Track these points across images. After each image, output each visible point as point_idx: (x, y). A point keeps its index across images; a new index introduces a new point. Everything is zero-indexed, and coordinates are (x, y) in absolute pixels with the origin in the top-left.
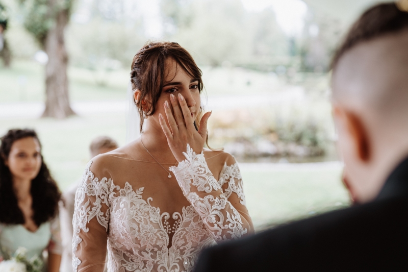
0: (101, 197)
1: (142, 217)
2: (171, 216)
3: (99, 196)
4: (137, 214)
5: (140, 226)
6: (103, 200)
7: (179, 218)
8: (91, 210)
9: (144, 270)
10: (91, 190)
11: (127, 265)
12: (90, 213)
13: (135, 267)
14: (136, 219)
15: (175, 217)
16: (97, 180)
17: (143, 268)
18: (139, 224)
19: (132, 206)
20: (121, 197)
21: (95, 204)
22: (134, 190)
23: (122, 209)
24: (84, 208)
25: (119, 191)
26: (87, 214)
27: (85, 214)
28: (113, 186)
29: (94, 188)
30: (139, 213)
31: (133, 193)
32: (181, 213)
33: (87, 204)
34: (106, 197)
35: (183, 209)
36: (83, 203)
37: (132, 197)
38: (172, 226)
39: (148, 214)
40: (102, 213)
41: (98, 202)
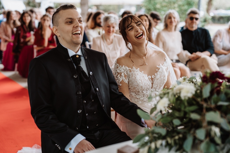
2: (151, 77)
3: (123, 72)
6: (124, 73)
7: (154, 77)
8: (121, 78)
13: (140, 97)
15: (153, 77)
16: (121, 66)
17: (143, 97)
18: (142, 81)
19: (138, 75)
20: (132, 72)
21: (122, 75)
22: (136, 69)
23: (135, 76)
24: (118, 78)
25: (131, 70)
26: (120, 79)
27: (119, 79)
28: (128, 68)
29: (121, 70)
30: (141, 77)
31: (136, 70)
32: (155, 76)
33: (119, 75)
34: (125, 72)
35: (155, 74)
36: (117, 76)
37: (137, 72)
38: (152, 80)
39: (144, 77)
40: (125, 78)
41: (123, 74)
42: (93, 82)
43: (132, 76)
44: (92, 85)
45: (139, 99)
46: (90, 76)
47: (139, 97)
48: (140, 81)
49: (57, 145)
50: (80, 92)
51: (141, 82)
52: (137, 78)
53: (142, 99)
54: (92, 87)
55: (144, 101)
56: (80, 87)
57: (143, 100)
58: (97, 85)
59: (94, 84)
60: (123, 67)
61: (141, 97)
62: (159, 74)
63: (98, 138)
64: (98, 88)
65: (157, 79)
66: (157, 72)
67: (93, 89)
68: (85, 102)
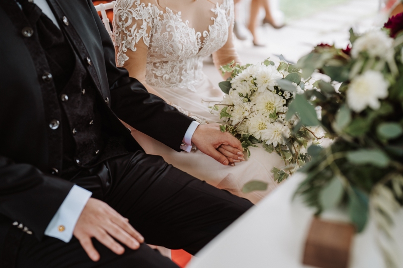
0: (147, 21)
1: (185, 39)
2: (202, 34)
3: (145, 20)
4: (181, 37)
5: (184, 46)
6: (148, 23)
7: (207, 36)
8: (138, 32)
9: (171, 74)
10: (138, 14)
11: (157, 72)
12: (137, 34)
13: (163, 72)
14: (181, 41)
15: (204, 35)
16: (144, 5)
17: (170, 73)
18: (183, 45)
19: (177, 30)
20: (165, 20)
21: (142, 27)
22: (175, 13)
23: (169, 32)
24: (132, 31)
25: (163, 15)
26: (136, 36)
27: (134, 36)
28: (158, 11)
29: (141, 13)
30: (183, 35)
31: (175, 17)
32: (209, 31)
33: (134, 27)
34: (150, 20)
35: (208, 27)
36: (131, 26)
37: (175, 20)
38: (202, 42)
39: (188, 35)
40: (147, 35)
41: (144, 25)
42: (75, 43)
43: (164, 30)
44: (74, 52)
45: (162, 77)
46: (66, 28)
47: (161, 73)
48: (180, 46)
49: (19, 224)
50: (47, 73)
51: (181, 48)
52: (175, 37)
53: (167, 76)
54: (77, 56)
55: (171, 83)
56: (46, 60)
57: (170, 79)
58: (85, 51)
59: (77, 47)
60: (149, 7)
61: (166, 73)
62: (217, 27)
63: (108, 184)
64: (90, 58)
65: (212, 40)
66: (213, 22)
67: (79, 61)
68: (67, 97)
